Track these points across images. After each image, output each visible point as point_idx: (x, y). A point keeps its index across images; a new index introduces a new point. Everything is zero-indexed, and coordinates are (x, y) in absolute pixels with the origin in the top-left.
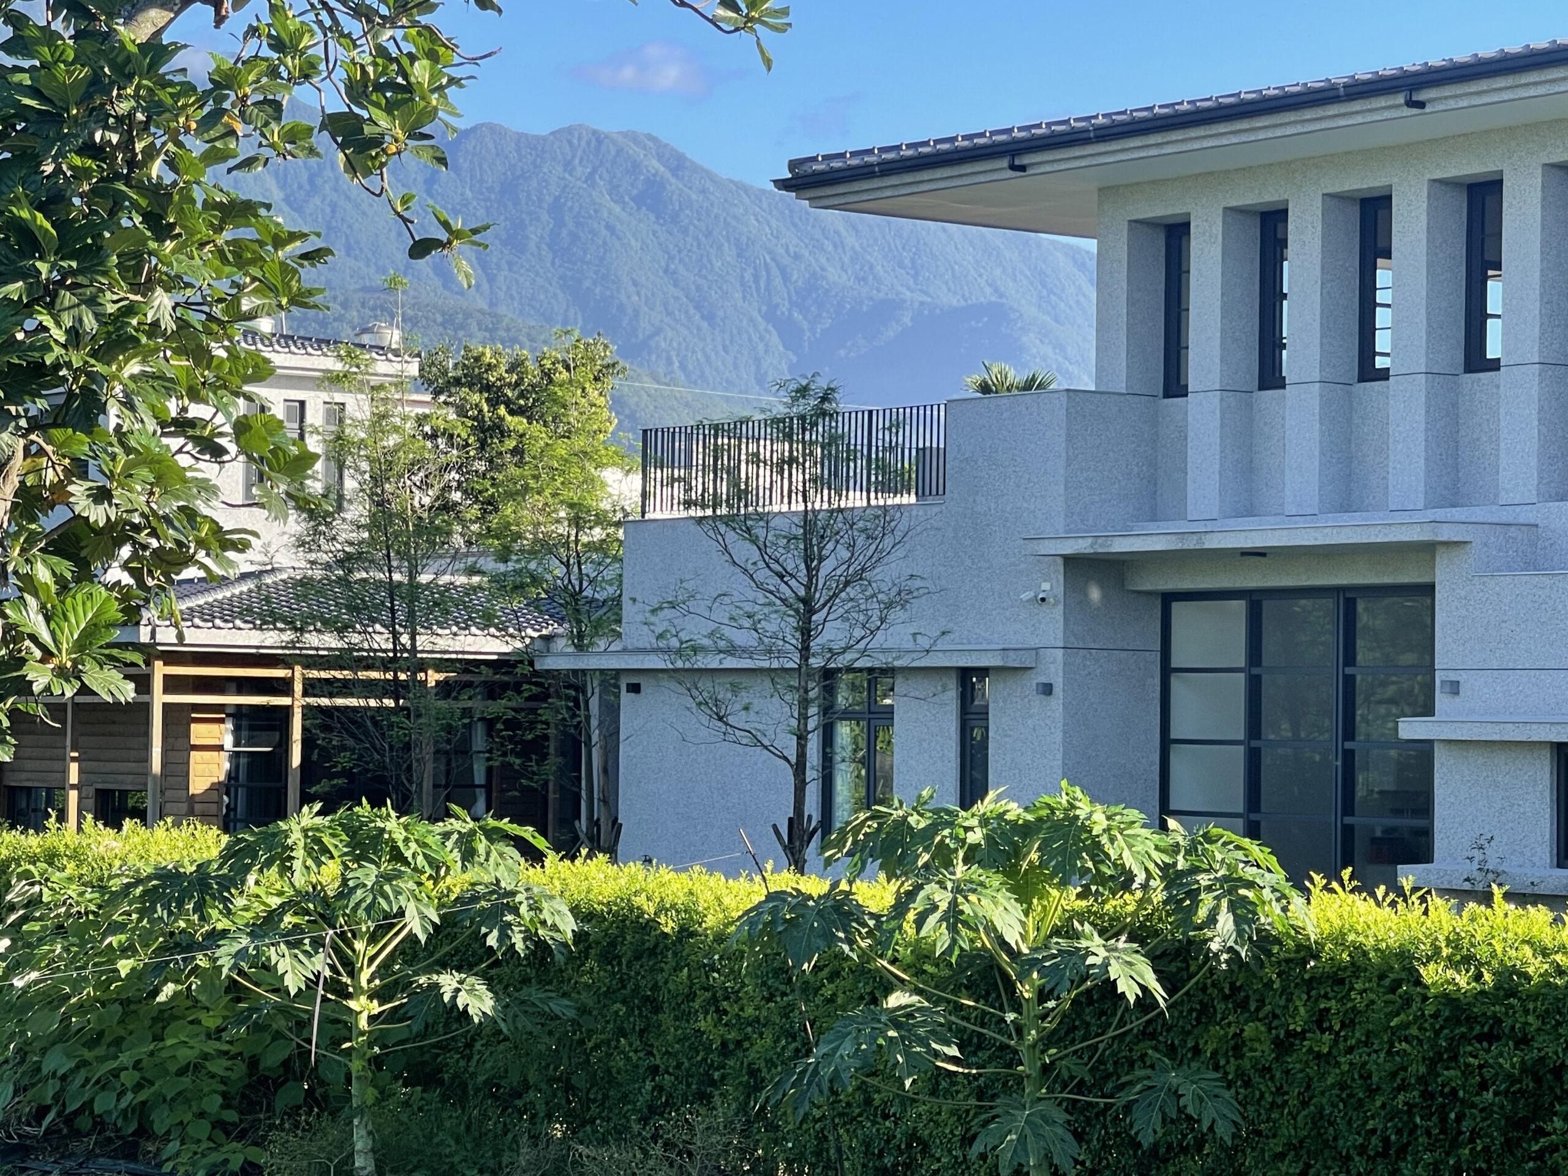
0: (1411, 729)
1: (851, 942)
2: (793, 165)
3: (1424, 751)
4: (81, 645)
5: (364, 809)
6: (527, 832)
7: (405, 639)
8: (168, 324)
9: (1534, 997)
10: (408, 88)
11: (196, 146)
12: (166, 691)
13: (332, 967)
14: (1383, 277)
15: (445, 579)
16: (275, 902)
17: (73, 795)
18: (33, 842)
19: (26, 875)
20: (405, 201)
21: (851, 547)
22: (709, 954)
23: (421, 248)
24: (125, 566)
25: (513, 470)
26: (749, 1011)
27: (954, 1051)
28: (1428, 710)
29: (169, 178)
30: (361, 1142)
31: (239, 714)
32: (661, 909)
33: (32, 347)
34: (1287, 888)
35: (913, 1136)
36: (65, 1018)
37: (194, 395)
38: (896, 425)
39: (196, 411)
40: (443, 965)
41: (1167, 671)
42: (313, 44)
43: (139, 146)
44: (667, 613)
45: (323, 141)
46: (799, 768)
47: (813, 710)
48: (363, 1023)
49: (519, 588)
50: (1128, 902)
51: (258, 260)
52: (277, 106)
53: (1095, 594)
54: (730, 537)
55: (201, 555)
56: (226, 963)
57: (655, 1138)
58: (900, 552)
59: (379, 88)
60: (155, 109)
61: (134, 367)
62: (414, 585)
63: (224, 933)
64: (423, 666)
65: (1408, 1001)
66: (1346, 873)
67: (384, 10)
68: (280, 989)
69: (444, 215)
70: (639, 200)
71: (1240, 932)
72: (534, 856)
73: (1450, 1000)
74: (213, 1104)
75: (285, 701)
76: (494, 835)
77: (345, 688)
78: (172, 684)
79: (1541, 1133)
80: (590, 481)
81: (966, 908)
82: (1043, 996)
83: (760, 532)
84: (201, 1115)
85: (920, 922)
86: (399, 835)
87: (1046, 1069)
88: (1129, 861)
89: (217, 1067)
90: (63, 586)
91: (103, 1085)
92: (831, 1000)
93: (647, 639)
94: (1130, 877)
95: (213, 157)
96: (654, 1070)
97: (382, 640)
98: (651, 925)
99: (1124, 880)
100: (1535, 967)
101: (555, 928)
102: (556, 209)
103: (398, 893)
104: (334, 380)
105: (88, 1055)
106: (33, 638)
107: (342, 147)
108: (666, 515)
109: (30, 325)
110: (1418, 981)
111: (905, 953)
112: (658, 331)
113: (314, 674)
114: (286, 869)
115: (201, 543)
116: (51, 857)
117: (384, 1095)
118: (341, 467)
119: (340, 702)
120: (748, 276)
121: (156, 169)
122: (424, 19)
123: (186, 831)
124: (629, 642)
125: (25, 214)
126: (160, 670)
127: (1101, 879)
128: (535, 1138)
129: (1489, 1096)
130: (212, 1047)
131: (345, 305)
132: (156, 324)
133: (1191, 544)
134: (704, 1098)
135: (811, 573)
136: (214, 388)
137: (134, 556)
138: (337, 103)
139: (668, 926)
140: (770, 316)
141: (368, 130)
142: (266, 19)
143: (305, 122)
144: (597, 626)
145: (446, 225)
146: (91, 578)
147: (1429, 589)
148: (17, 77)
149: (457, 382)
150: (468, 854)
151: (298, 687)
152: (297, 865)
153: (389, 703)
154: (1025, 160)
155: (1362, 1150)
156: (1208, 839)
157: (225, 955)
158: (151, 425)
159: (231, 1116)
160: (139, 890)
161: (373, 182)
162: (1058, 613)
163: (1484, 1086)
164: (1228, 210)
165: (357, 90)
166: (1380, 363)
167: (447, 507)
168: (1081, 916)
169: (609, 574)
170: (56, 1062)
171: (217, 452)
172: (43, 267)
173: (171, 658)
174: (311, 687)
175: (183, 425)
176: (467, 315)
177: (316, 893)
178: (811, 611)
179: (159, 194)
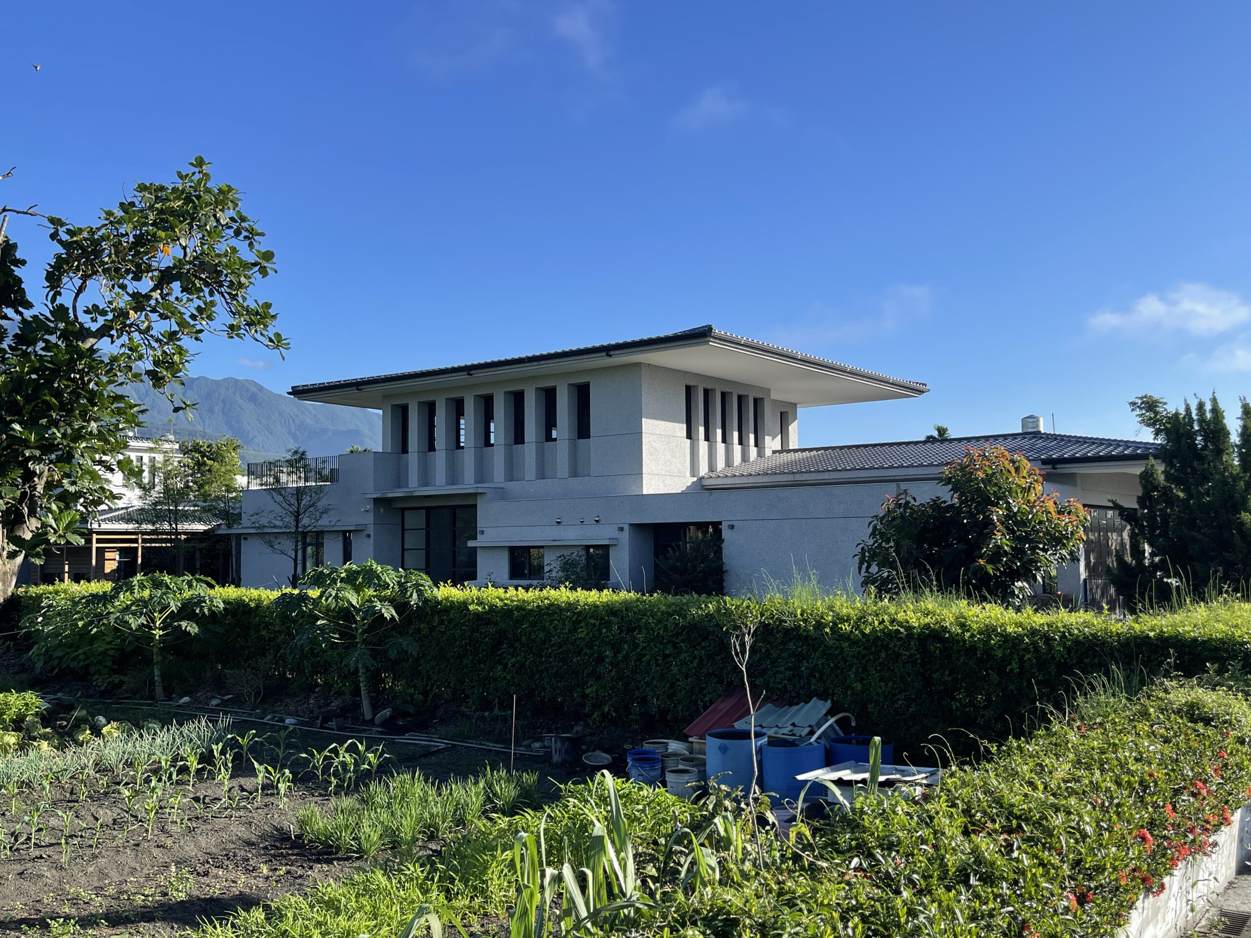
0: (471, 544)
1: (306, 606)
2: (293, 388)
3: (474, 550)
4: (67, 528)
5: (157, 574)
6: (209, 579)
7: (174, 526)
8: (95, 432)
9: (499, 612)
10: (173, 363)
11: (105, 379)
12: (97, 543)
13: (147, 621)
14: (462, 421)
15: (186, 508)
16: (129, 603)
17: (66, 575)
18: (51, 588)
19: (48, 598)
20: (171, 396)
21: (311, 496)
22: (265, 612)
23: (176, 410)
24: (81, 505)
25: (209, 476)
26: (277, 629)
27: (337, 636)
28: (476, 539)
29: (96, 388)
30: (157, 672)
31: (120, 550)
32: (250, 600)
33: (50, 439)
34: (432, 586)
35: (326, 661)
36: (61, 640)
37: (105, 454)
38: (324, 462)
39: (105, 458)
40: (183, 619)
41: (403, 530)
42: (143, 350)
43: (86, 379)
44: (255, 516)
45: (145, 378)
46: (295, 560)
47: (299, 543)
48: (157, 637)
49: (210, 510)
50: (388, 592)
51: (125, 413)
52: (131, 368)
53: (382, 510)
54: (274, 494)
55: (106, 501)
56: (112, 621)
57: (249, 666)
58: (325, 498)
59: (164, 363)
60: (91, 368)
61: (84, 445)
62: (177, 510)
63: (112, 613)
64: (180, 534)
65: (465, 615)
66: (449, 581)
67: (165, 340)
68: (131, 629)
69: (184, 400)
70: (250, 399)
71: (419, 598)
72: (212, 587)
73: (477, 614)
74: (109, 663)
75: (136, 545)
76: (198, 580)
77: (155, 541)
78: (98, 541)
79: (501, 649)
80: (232, 479)
81: (340, 595)
82: (363, 619)
83: (283, 492)
84: (106, 667)
85: (326, 600)
86: (169, 581)
87: (364, 640)
88: (387, 580)
89: (111, 653)
90: (61, 511)
91: (74, 659)
92: (302, 624)
93: (249, 524)
94: (389, 585)
95: (110, 382)
96: (248, 647)
97: (166, 526)
98: (248, 605)
99: (387, 586)
100: (500, 604)
101: (217, 607)
102: (224, 402)
103: (168, 598)
104: (151, 450)
105: (68, 650)
106: (51, 526)
107: (152, 380)
108: (255, 488)
109: (50, 432)
110: (468, 609)
111: (323, 609)
112: (255, 437)
113: (145, 537)
114: (132, 593)
115: (106, 498)
116: (57, 592)
117: (164, 658)
118: (154, 475)
119: (153, 545)
120: (283, 421)
121: (91, 386)
122: (178, 343)
123: (101, 583)
124: (244, 525)
125: (48, 398)
126: (95, 537)
127: (380, 585)
128: (212, 669)
129: (487, 639)
130: (109, 646)
131: (157, 429)
132: (91, 432)
133: (409, 494)
134: (264, 655)
135: (299, 504)
136: (110, 451)
137: (84, 502)
138: (150, 367)
139: (253, 605)
140: (289, 432)
141: (159, 375)
142: (127, 342)
143: (139, 372)
144: (234, 521)
145: (184, 403)
146: (70, 508)
147: (475, 506)
148: (46, 358)
149: (191, 450)
150: (190, 586)
151: (140, 541)
152: (136, 591)
153: (169, 545)
154: (361, 387)
155: (453, 657)
156: (411, 573)
157: (112, 618)
158: (90, 462)
159: (116, 667)
160: (84, 601)
161: (161, 390)
162: (372, 515)
163: (485, 637)
164: (419, 402)
165: (156, 363)
166: (462, 444)
167: (188, 487)
168: (374, 596)
169: (238, 506)
170: (58, 653)
171: (112, 470)
172: (54, 415)
173: (98, 533)
174: (144, 541)
175: (101, 462)
176: (196, 432)
177: (141, 599)
178: (299, 515)
179: (92, 393)
